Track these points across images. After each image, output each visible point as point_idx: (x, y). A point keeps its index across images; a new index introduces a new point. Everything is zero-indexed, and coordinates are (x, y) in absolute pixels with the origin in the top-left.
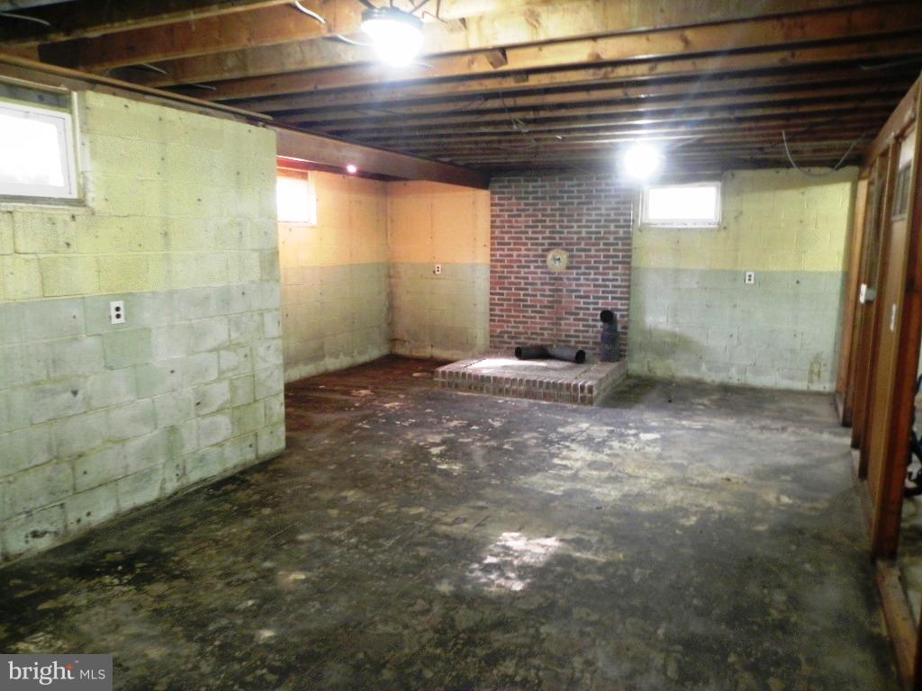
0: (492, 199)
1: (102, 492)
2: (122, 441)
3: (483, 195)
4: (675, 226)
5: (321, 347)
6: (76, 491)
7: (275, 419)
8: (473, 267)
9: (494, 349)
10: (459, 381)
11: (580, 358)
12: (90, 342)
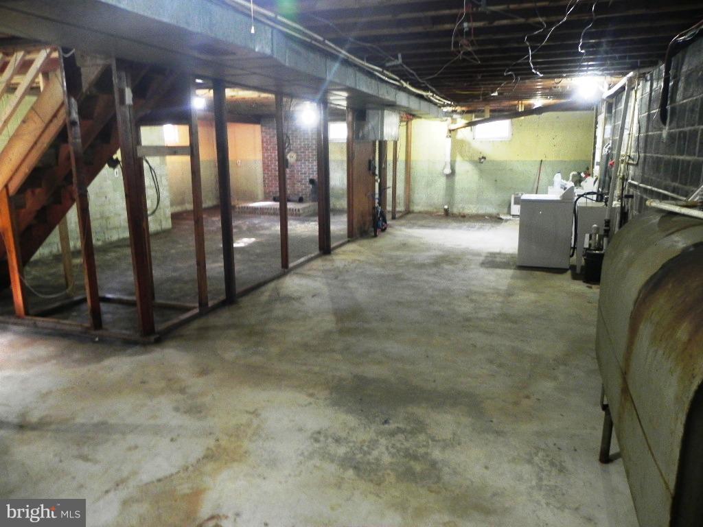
0: (262, 129)
1: (114, 231)
2: (120, 215)
3: (258, 127)
4: (340, 141)
5: (183, 199)
6: (107, 228)
7: (167, 216)
8: (255, 161)
9: (266, 199)
10: (245, 210)
11: (301, 200)
12: (109, 182)
